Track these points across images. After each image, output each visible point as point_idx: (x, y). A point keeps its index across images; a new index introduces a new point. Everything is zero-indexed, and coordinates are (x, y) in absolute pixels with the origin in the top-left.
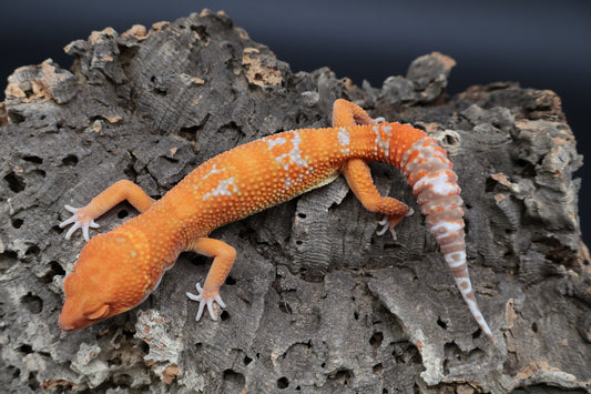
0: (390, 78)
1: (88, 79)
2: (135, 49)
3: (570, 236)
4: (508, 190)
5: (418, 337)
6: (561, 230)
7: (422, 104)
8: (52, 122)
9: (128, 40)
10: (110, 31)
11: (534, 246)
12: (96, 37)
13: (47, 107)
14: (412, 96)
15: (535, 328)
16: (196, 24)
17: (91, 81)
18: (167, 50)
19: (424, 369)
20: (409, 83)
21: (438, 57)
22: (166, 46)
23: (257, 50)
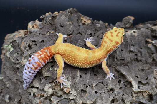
0: (117, 23)
1: (45, 24)
2: (55, 16)
5: (131, 79)
7: (126, 28)
8: (38, 33)
10: (50, 13)
12: (47, 14)
13: (37, 30)
16: (69, 11)
17: (46, 24)
18: (63, 17)
19: (133, 87)
20: (123, 23)
21: (129, 17)
22: (63, 16)
23: (84, 16)
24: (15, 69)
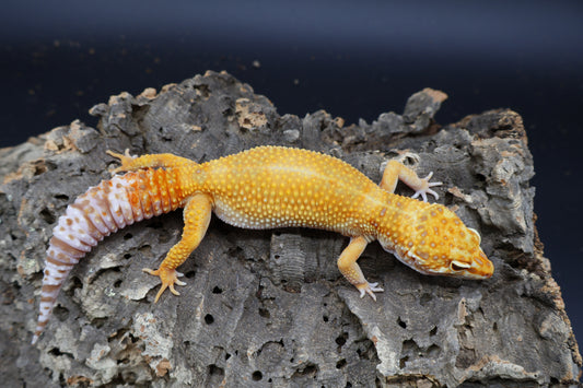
0: (382, 115)
1: (108, 133)
2: (146, 106)
3: (521, 239)
4: (463, 201)
5: (375, 333)
6: (514, 235)
7: (412, 135)
8: (76, 168)
9: (141, 101)
10: (125, 95)
11: (497, 252)
12: (113, 100)
13: (74, 156)
14: (401, 129)
15: (495, 328)
16: (197, 84)
17: (110, 134)
18: (172, 107)
19: (380, 362)
20: (400, 117)
21: (428, 92)
22: (171, 102)
23: (247, 100)
24: (9, 288)
